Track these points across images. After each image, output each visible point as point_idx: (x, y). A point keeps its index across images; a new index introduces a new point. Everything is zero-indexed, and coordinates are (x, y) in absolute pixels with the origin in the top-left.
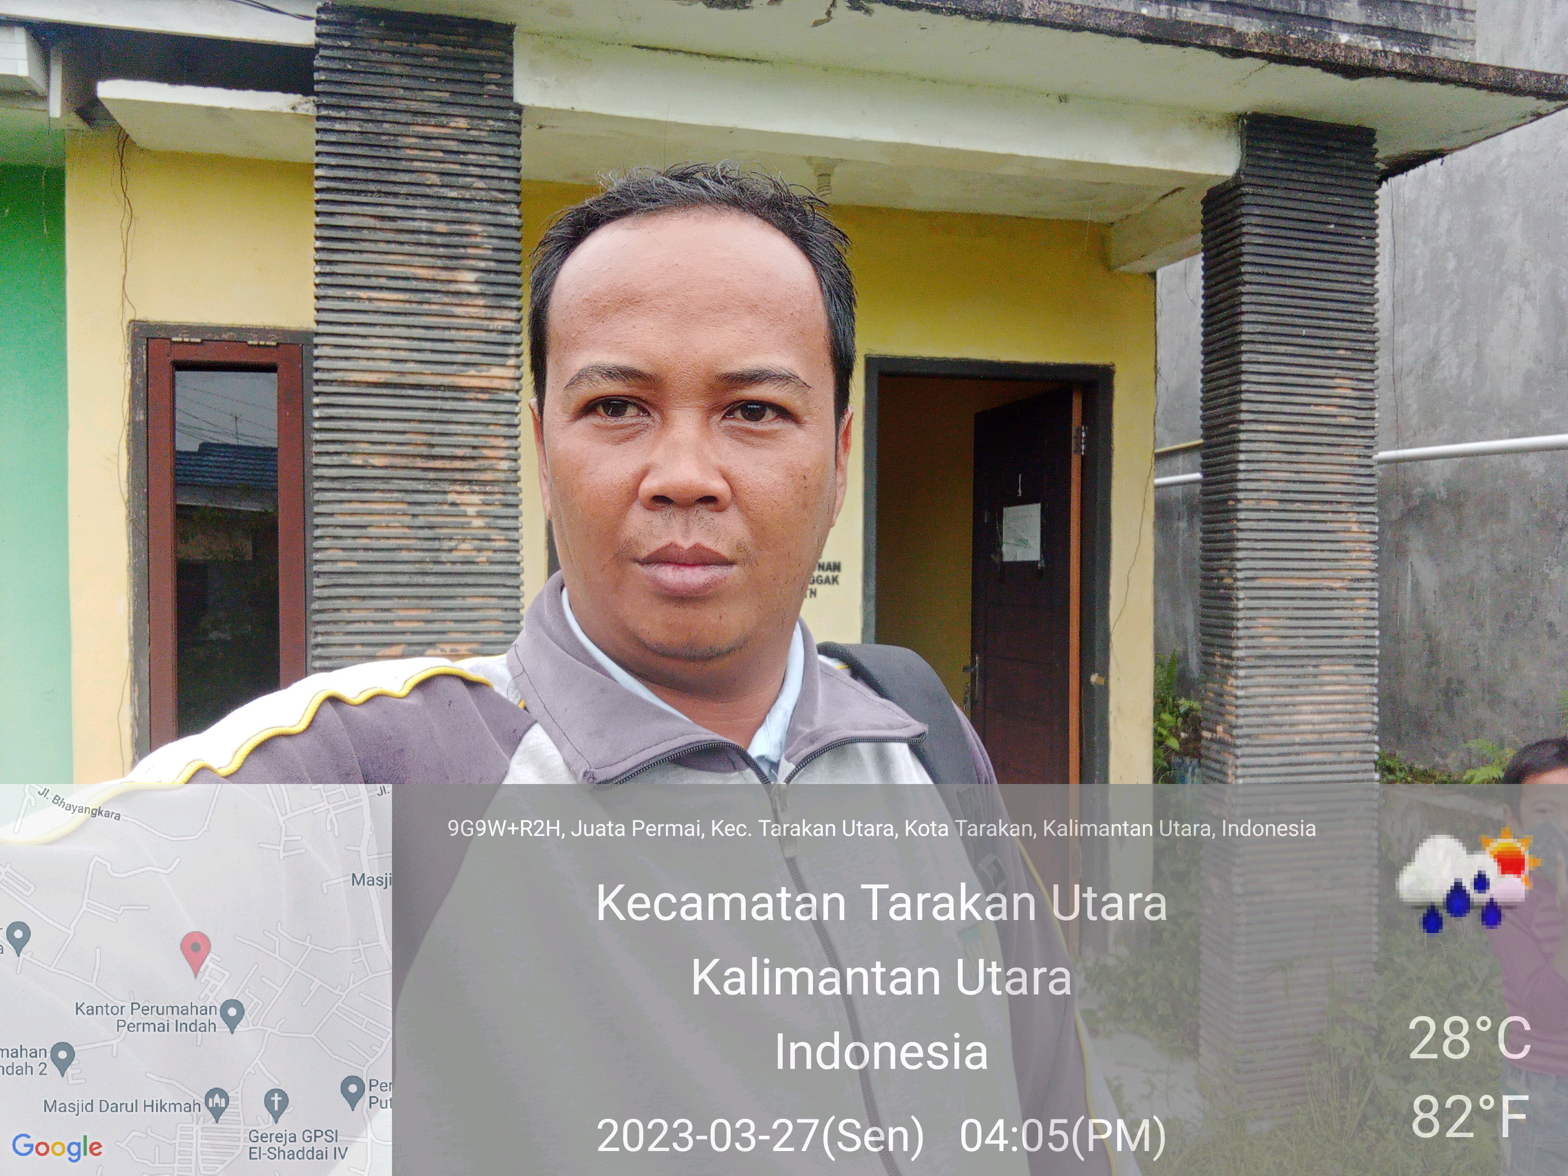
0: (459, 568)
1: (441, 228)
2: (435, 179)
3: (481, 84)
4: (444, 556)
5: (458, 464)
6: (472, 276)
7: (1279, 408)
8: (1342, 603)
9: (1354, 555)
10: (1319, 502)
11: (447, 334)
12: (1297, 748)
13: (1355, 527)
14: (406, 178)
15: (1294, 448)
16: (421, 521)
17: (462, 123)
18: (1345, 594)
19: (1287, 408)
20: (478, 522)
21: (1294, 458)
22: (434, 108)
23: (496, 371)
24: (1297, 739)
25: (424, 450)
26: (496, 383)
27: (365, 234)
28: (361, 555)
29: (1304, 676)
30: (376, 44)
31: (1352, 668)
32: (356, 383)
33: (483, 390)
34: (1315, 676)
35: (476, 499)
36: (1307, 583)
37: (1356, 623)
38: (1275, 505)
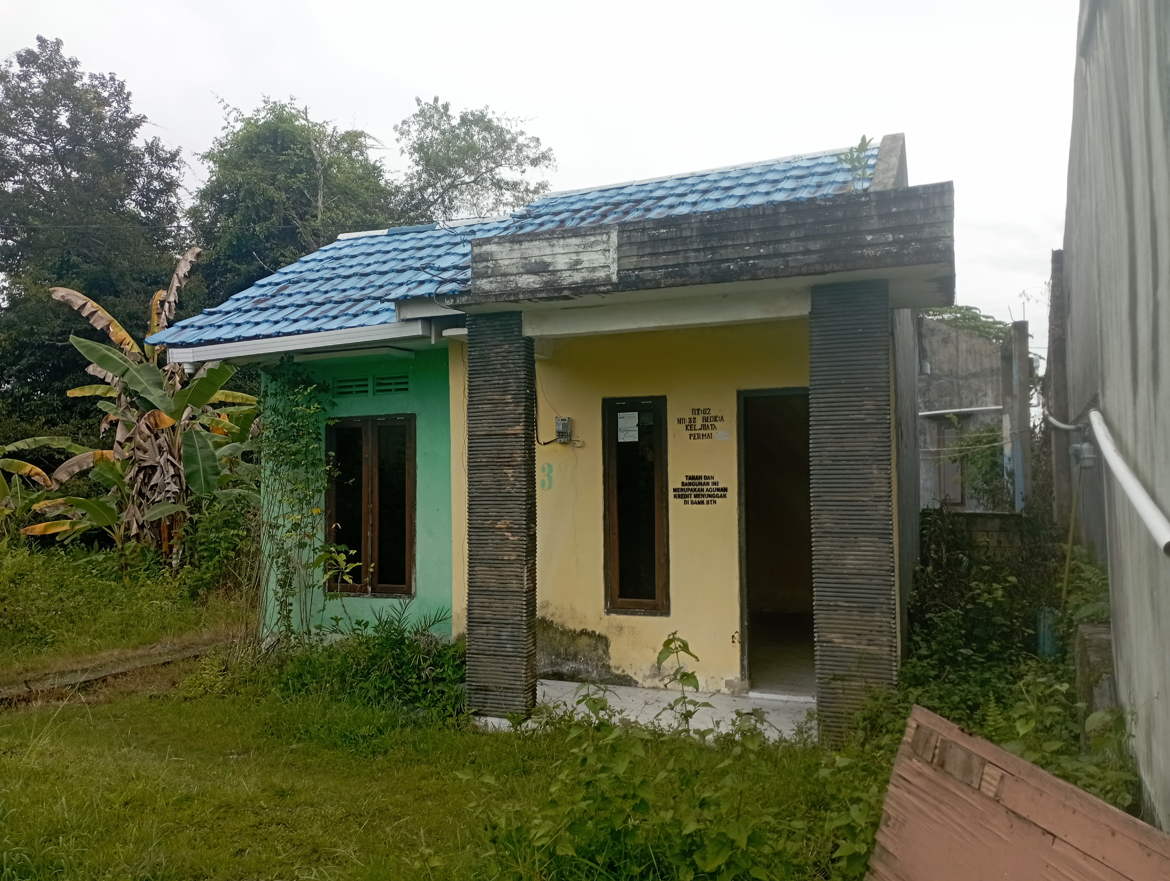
0: (507, 495)
1: (501, 382)
2: (499, 366)
3: (513, 332)
4: (502, 491)
5: (506, 460)
6: (510, 397)
7: (830, 418)
8: (869, 508)
9: (875, 485)
10: (855, 460)
11: (503, 417)
12: (846, 576)
13: (875, 472)
14: (491, 367)
15: (839, 436)
16: (496, 479)
17: (507, 346)
18: (872, 503)
19: (835, 418)
20: (512, 479)
21: (840, 440)
22: (499, 343)
23: (517, 428)
24: (845, 572)
25: (496, 456)
26: (517, 432)
27: (481, 387)
28: (480, 491)
29: (849, 542)
30: (483, 325)
31: (877, 539)
32: (479, 435)
33: (514, 434)
34: (856, 542)
35: (511, 471)
36: (848, 499)
37: (878, 517)
38: (830, 462)
